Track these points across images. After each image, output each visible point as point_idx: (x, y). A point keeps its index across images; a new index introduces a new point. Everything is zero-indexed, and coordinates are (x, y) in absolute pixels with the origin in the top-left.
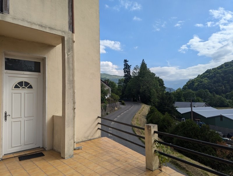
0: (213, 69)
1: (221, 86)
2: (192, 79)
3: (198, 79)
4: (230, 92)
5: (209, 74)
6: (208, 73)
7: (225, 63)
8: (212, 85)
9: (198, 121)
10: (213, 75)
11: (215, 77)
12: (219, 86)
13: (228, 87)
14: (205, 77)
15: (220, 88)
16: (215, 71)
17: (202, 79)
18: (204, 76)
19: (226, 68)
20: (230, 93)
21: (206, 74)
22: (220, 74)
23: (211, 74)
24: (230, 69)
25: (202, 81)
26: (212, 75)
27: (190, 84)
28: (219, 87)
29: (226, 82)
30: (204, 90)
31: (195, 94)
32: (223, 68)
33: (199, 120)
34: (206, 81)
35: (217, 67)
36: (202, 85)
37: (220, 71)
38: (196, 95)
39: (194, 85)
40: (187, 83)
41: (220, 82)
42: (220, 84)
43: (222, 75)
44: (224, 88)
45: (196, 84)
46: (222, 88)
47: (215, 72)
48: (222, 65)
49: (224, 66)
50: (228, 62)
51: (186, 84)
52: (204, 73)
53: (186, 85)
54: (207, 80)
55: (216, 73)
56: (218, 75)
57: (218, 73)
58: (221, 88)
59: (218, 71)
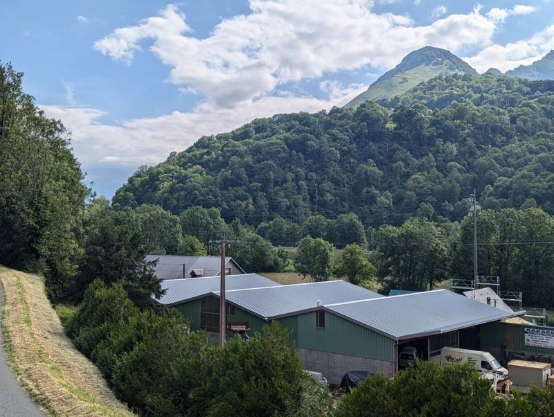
0: (220, 137)
1: (244, 199)
2: (150, 168)
3: (172, 167)
4: (271, 219)
5: (208, 153)
6: (205, 150)
7: (255, 122)
8: (218, 192)
9: (241, 332)
10: (221, 159)
11: (225, 164)
12: (237, 197)
13: (263, 202)
14: (196, 164)
15: (240, 206)
16: (225, 145)
17: (186, 169)
18: (190, 158)
19: (258, 139)
20: (271, 222)
21: (197, 152)
22: (241, 156)
23: (213, 154)
24: (272, 144)
25: (186, 177)
26: (217, 158)
27: (143, 185)
28: (239, 202)
29: (261, 184)
30: (205, 210)
31: (178, 225)
32: (250, 137)
33: (243, 328)
34: (199, 177)
35: (233, 132)
36: (185, 189)
37: (240, 146)
38: (184, 227)
39: (156, 189)
40: (131, 181)
41: (241, 186)
42: (241, 191)
43: (249, 159)
44: (251, 207)
45: (166, 185)
46: (247, 205)
47: (225, 149)
48: (247, 126)
49: (254, 132)
50: (263, 119)
51: (126, 182)
52: (191, 148)
53: (126, 189)
54: (201, 173)
55: (228, 151)
56: (235, 159)
57: (234, 153)
58: (244, 204)
59: (234, 146)
